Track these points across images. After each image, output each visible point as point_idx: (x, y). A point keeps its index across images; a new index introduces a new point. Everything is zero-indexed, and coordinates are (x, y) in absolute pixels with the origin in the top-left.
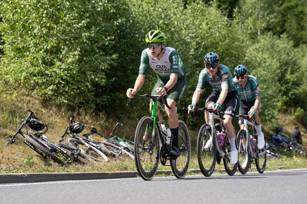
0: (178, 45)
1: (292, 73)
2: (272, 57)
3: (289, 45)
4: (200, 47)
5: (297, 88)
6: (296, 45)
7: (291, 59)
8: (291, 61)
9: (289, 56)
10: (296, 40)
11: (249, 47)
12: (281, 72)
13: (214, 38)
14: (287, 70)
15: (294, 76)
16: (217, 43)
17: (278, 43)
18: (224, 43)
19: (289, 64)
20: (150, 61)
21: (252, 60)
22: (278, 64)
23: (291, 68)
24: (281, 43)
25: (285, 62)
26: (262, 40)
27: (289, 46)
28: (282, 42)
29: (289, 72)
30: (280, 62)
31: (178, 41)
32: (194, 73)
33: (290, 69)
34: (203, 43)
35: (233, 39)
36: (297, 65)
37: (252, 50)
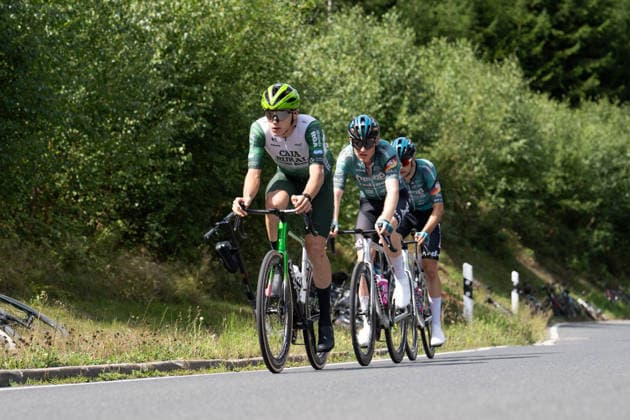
0: (118, 42)
1: (412, 111)
2: (363, 69)
3: (403, 39)
4: (177, 47)
5: (425, 148)
6: (422, 41)
7: (409, 76)
8: (409, 80)
9: (404, 68)
10: (421, 26)
11: (303, 45)
12: (384, 107)
13: (214, 22)
14: (398, 102)
15: (417, 118)
16: (221, 35)
17: (378, 34)
18: (238, 36)
19: (406, 89)
20: (269, 142)
21: (310, 76)
22: (378, 89)
23: (410, 99)
24: (384, 35)
25: (394, 82)
26: (338, 27)
27: (404, 43)
28: (387, 31)
29: (404, 110)
30: (382, 84)
31: (120, 32)
32: (162, 112)
33: (406, 101)
34: (186, 34)
35: (263, 25)
36: (423, 91)
37: (309, 54)
